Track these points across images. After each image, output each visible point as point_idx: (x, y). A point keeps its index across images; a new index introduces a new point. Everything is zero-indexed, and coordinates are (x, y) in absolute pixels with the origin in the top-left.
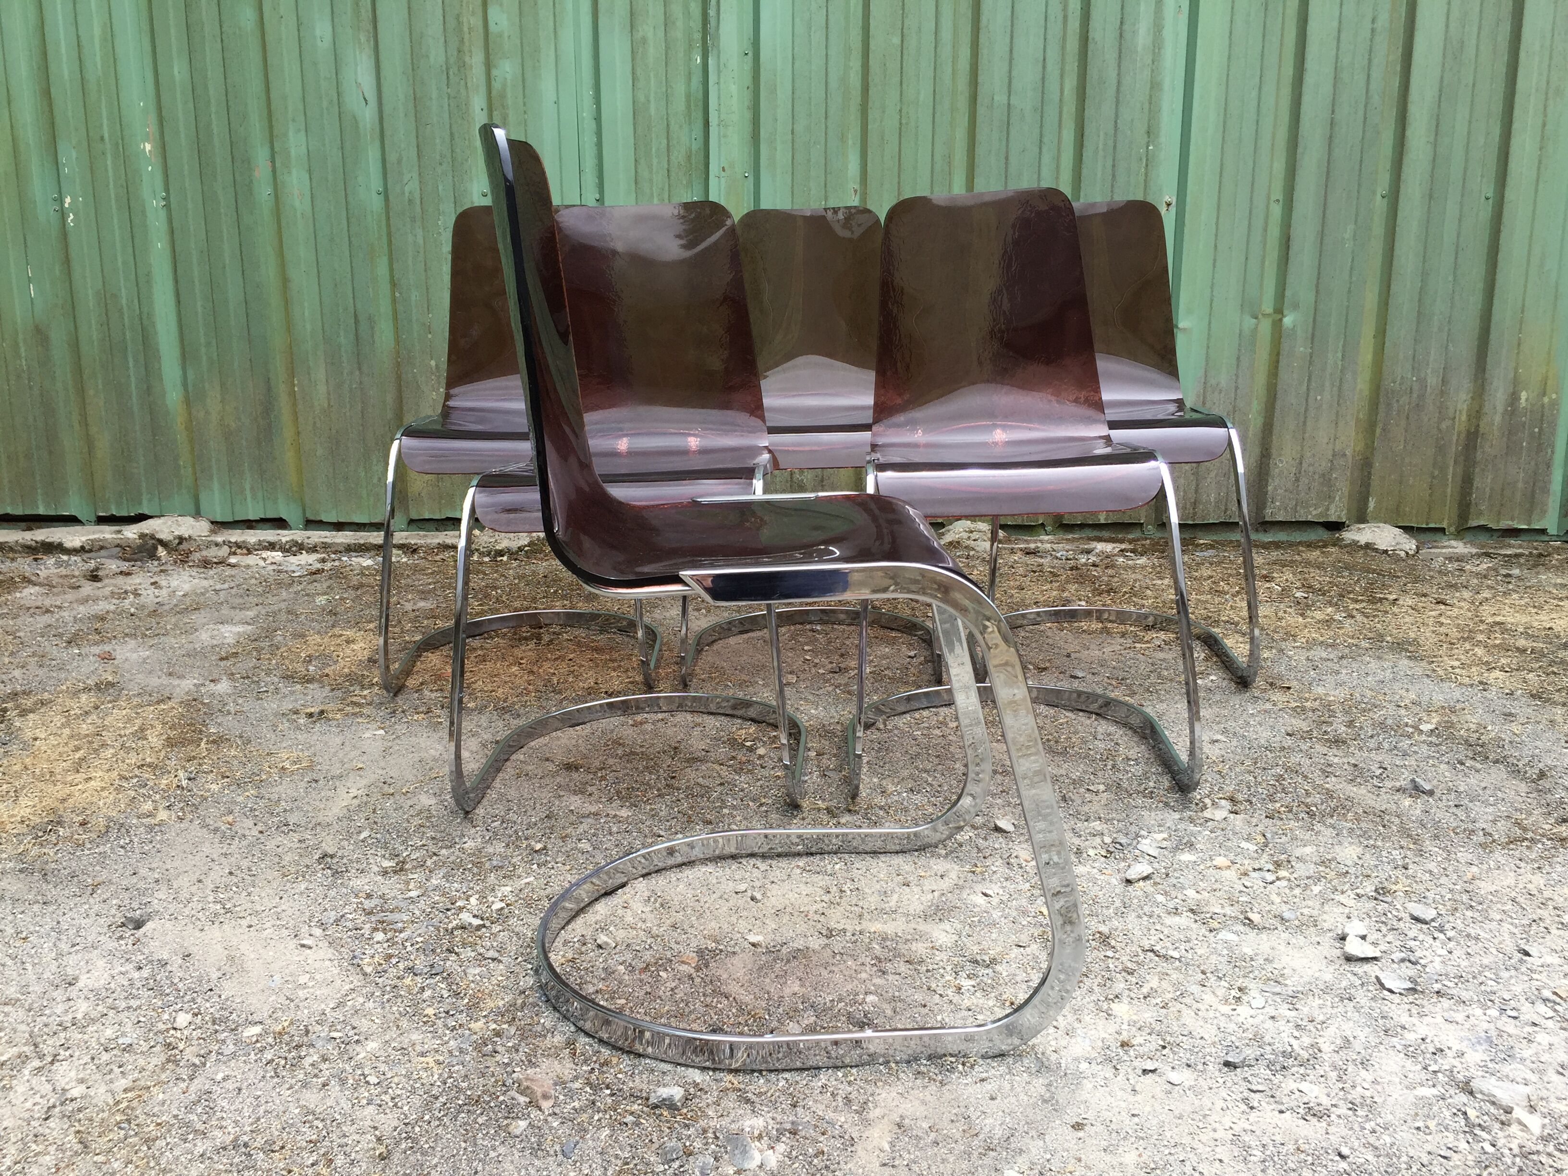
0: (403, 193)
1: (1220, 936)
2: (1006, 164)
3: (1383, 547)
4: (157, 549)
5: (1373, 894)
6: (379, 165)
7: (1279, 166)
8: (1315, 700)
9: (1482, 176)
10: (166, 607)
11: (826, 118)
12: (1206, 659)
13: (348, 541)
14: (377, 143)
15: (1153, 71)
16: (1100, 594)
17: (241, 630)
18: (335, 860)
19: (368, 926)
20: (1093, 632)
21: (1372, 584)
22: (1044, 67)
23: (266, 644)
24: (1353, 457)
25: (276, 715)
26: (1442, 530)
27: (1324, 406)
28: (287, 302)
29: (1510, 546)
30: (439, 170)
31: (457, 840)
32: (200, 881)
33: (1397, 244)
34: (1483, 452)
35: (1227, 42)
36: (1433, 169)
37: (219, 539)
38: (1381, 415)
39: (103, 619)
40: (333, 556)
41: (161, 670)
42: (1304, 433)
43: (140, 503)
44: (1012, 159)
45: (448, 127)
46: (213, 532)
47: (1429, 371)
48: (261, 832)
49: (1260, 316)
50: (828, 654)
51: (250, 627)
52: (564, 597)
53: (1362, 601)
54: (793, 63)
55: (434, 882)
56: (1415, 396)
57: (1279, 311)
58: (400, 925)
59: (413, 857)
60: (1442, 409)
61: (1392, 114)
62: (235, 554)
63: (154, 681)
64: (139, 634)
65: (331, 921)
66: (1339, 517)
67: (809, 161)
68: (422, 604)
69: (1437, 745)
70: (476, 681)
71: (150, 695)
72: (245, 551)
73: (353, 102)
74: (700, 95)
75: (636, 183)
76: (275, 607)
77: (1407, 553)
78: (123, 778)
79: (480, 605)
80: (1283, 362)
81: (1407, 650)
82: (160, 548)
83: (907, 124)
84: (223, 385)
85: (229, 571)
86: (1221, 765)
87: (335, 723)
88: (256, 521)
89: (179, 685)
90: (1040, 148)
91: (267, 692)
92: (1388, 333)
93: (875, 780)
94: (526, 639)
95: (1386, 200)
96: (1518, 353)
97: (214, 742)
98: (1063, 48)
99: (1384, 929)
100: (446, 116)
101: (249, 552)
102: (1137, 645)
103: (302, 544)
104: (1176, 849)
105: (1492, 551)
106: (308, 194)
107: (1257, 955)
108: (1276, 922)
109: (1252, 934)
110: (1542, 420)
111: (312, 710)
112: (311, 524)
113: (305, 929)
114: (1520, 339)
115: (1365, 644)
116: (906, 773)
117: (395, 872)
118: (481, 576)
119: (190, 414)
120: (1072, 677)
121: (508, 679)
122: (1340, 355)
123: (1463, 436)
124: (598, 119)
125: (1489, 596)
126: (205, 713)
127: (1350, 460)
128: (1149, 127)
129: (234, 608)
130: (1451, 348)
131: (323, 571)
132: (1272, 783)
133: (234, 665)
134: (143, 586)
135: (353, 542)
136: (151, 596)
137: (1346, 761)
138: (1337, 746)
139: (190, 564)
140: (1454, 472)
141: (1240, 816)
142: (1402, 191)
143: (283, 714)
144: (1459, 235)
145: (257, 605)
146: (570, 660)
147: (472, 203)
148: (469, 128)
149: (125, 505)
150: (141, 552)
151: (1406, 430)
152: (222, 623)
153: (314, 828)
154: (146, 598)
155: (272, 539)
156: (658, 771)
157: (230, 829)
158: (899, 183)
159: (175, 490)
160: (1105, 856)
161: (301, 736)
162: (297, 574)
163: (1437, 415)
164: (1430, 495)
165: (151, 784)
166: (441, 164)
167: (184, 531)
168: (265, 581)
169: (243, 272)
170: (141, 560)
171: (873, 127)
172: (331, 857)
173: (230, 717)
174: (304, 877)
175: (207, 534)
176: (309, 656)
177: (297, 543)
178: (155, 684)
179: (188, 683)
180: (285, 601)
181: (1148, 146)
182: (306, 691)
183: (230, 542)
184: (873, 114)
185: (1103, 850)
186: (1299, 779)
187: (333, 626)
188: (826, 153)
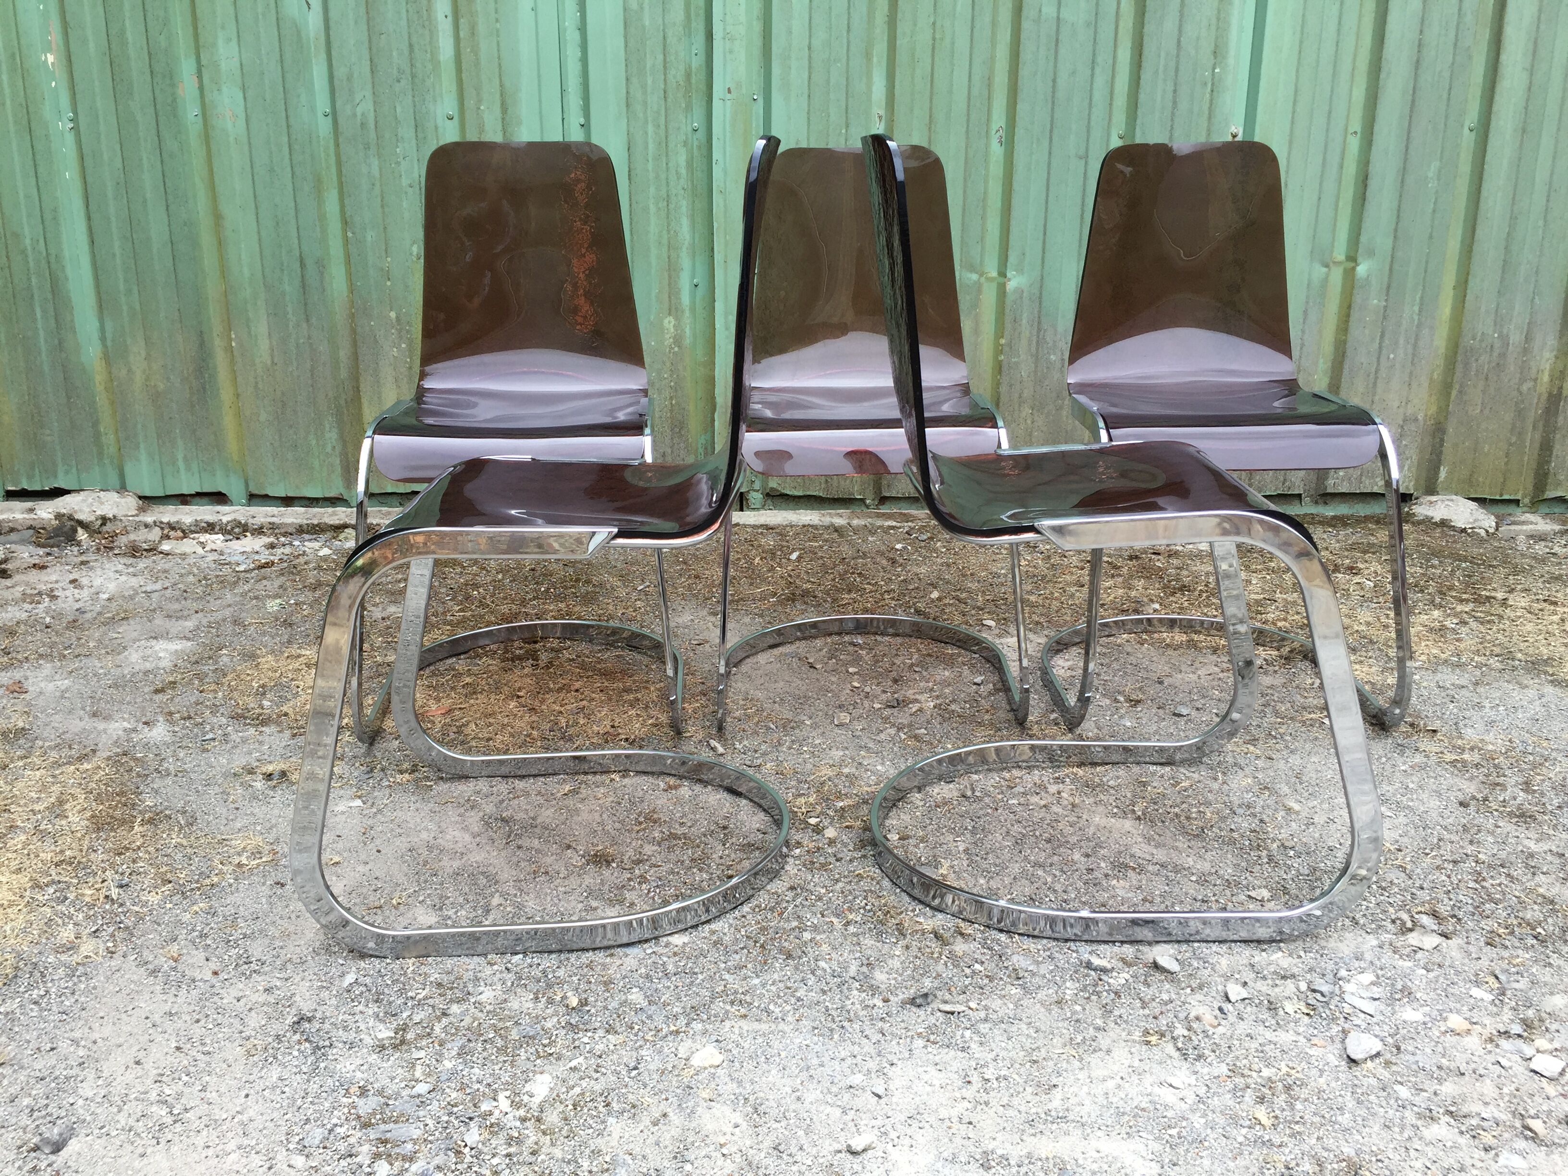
0: (355, 115)
2: (1054, 87)
3: (1460, 524)
4: (76, 531)
6: (325, 81)
7: (1359, 93)
8: (1472, 749)
10: (88, 616)
11: (848, 31)
13: (300, 521)
14: (323, 56)
16: (1173, 594)
17: (179, 647)
18: (316, 1025)
20: (1180, 646)
21: (1470, 576)
23: (208, 668)
24: (1425, 421)
25: (225, 775)
26: (1517, 502)
27: (1398, 366)
28: (220, 243)
30: (397, 88)
31: (471, 989)
32: (138, 1063)
36: (1528, 100)
37: (149, 519)
38: (1459, 374)
39: (12, 633)
40: (283, 539)
41: (83, 709)
42: (1374, 394)
43: (56, 477)
44: (1062, 82)
45: (406, 37)
46: (142, 510)
47: (1512, 327)
48: (215, 973)
49: (1331, 265)
50: (878, 677)
51: (189, 644)
52: (558, 598)
53: (1467, 601)
55: (448, 1064)
56: (1495, 354)
57: (1352, 258)
58: (409, 1146)
59: (417, 1018)
60: (1524, 367)
61: (1486, 34)
62: (168, 537)
63: (76, 725)
64: (55, 654)
65: (317, 1142)
66: (1407, 487)
67: (828, 82)
68: (392, 609)
70: (468, 722)
71: (70, 747)
72: (181, 534)
73: (291, 4)
75: (628, 106)
76: (218, 616)
77: (1487, 531)
78: (37, 886)
79: (460, 611)
80: (1355, 315)
81: (1546, 673)
83: (942, 39)
84: (147, 340)
85: (162, 564)
86: (1400, 855)
88: (191, 496)
89: (105, 731)
90: (1093, 69)
91: (214, 739)
92: (1471, 284)
93: (982, 881)
94: (520, 658)
95: (1474, 133)
97: (151, 821)
100: (404, 23)
101: (185, 534)
103: (246, 525)
104: (1392, 1000)
106: (242, 116)
109: (1539, 1155)
111: (270, 768)
112: (254, 498)
113: (281, 1155)
115: (1494, 662)
116: (1015, 869)
117: (395, 1047)
118: (459, 570)
119: (110, 372)
120: (1175, 714)
121: (506, 721)
122: (1416, 308)
123: (1545, 396)
124: (583, 29)
126: (139, 775)
127: (1421, 424)
128: (1216, 46)
129: (169, 616)
130: (1537, 301)
131: (273, 563)
132: (1472, 884)
133: (172, 699)
134: (60, 584)
135: (305, 522)
136: (71, 599)
137: (1546, 848)
138: (1525, 822)
139: (116, 552)
140: (1532, 438)
141: (1455, 942)
142: (1493, 124)
143: (235, 775)
144: (1552, 174)
145: (197, 612)
146: (577, 691)
147: (436, 128)
148: (431, 38)
149: (37, 478)
150: (58, 536)
151: (1484, 392)
152: (156, 638)
153: (283, 968)
154: (64, 602)
155: (211, 518)
156: (709, 866)
157: (174, 969)
158: (931, 109)
159: (96, 461)
160: (1308, 1014)
161: (259, 810)
162: (242, 568)
163: (1518, 376)
164: (1506, 464)
165: (71, 896)
166: (399, 81)
167: (108, 510)
168: (205, 578)
169: (167, 206)
170: (58, 546)
171: (902, 42)
172: (309, 1020)
173: (169, 781)
174: (275, 1058)
175: (135, 512)
176: (263, 686)
177: (240, 523)
178: (76, 730)
179: (116, 728)
180: (230, 606)
181: (1214, 69)
182: (261, 738)
183: (161, 522)
184: (903, 27)
185: (1302, 1003)
186: (1503, 879)
187: (289, 642)
188: (847, 72)
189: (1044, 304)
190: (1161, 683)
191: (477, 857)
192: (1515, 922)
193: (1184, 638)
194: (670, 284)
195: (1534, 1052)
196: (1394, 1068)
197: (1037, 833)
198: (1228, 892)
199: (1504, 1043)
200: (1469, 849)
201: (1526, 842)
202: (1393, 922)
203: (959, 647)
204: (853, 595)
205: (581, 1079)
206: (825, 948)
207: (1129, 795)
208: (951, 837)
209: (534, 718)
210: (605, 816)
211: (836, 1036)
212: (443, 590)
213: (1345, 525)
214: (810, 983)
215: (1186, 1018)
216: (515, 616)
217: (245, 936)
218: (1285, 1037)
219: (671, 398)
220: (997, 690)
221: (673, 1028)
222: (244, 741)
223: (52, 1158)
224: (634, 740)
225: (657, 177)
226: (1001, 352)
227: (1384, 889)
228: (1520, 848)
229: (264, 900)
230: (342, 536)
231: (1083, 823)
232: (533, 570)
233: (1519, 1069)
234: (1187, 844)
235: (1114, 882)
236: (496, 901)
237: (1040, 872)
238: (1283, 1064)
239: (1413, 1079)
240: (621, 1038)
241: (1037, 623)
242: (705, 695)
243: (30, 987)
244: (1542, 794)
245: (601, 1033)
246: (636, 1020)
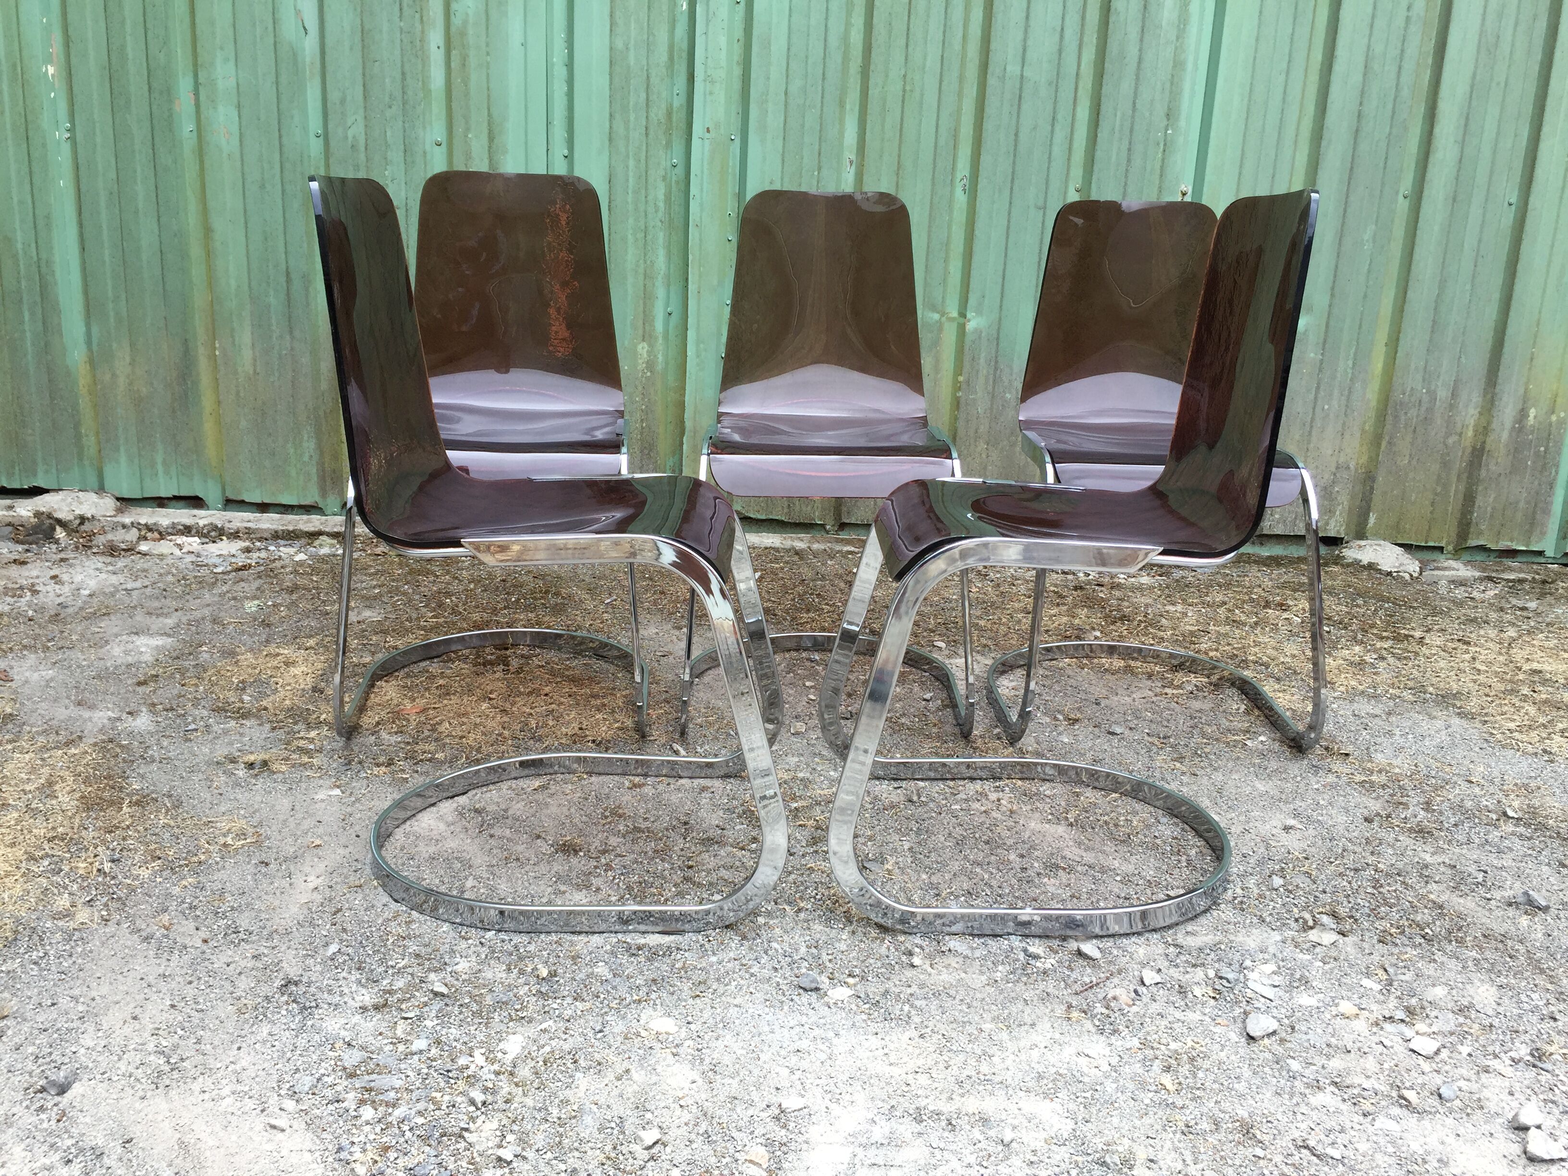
0: (346, 138)
1: (1378, 1124)
3: (1386, 568)
4: (55, 529)
5: (1529, 1058)
6: (319, 104)
7: (1302, 159)
8: (1380, 771)
9: (1507, 181)
10: (70, 610)
11: (824, 79)
12: (1247, 712)
13: (275, 527)
14: (317, 81)
15: (1176, 48)
16: (1114, 623)
17: (160, 643)
18: (302, 989)
19: (351, 1095)
20: (1117, 671)
21: (1391, 616)
22: (1062, 37)
23: (189, 663)
24: (1356, 470)
25: (209, 764)
26: (1441, 549)
27: (1332, 416)
28: (209, 254)
29: (1511, 569)
30: (389, 113)
31: (447, 960)
32: (135, 1018)
33: (1417, 249)
34: (1488, 470)
35: (1256, 22)
36: (1458, 171)
37: (127, 520)
38: (1388, 427)
40: (258, 544)
41: (68, 697)
42: (1309, 442)
43: (35, 475)
44: (1023, 136)
45: (399, 65)
46: (119, 511)
47: (1439, 384)
48: (205, 941)
51: (170, 640)
52: (528, 608)
53: (1388, 638)
54: (790, 16)
56: (1423, 409)
58: (392, 1094)
59: (397, 985)
60: (1449, 422)
61: (1421, 110)
62: (145, 538)
63: (61, 713)
64: (39, 646)
65: (306, 1089)
66: (1338, 532)
67: (803, 126)
68: (367, 613)
69: (1529, 839)
70: (442, 721)
71: (57, 733)
72: (156, 535)
73: (289, 29)
74: (685, 45)
75: (610, 140)
76: (198, 614)
77: (1411, 575)
78: (32, 858)
79: (434, 617)
81: (1454, 706)
82: (58, 529)
83: (911, 91)
84: (132, 345)
85: (141, 564)
86: (1307, 863)
87: (281, 776)
88: (168, 499)
89: (90, 719)
90: (1053, 125)
91: (196, 730)
92: (1402, 342)
93: (924, 876)
94: (491, 663)
95: (1408, 200)
96: (1530, 369)
98: (1083, 18)
99: (1556, 1111)
100: (398, 52)
101: (162, 536)
102: (1167, 690)
103: (222, 529)
104: (1290, 988)
105: (1494, 575)
106: (236, 132)
107: (1428, 1153)
108: (1434, 1101)
109: (1412, 1120)
110: (1548, 439)
111: (252, 758)
112: (230, 503)
113: (273, 1100)
114: (1533, 353)
115: (1407, 695)
116: (956, 866)
117: (377, 1009)
118: (432, 578)
119: (94, 376)
120: (1110, 733)
121: (478, 720)
122: (1350, 363)
123: (1469, 450)
124: (570, 65)
125: (1514, 634)
126: (125, 761)
127: (1353, 473)
128: (1169, 109)
129: (149, 614)
130: (1463, 360)
131: (250, 566)
132: (1370, 890)
133: (154, 692)
134: (41, 580)
135: (281, 528)
136: (51, 594)
137: (1440, 860)
138: (1423, 838)
139: (95, 550)
140: (1456, 490)
141: (1350, 940)
142: (1426, 193)
143: (218, 763)
144: (1480, 241)
145: (176, 610)
146: (546, 695)
147: (425, 153)
148: (423, 67)
149: (17, 477)
150: (36, 533)
151: (1412, 444)
152: (137, 634)
153: (270, 937)
154: (46, 597)
155: (188, 521)
156: (671, 857)
157: (167, 936)
158: (899, 156)
159: (76, 460)
160: (1214, 998)
161: (242, 796)
162: (219, 570)
163: (1444, 430)
164: (1431, 513)
165: (66, 868)
166: (390, 107)
167: (86, 510)
168: (184, 578)
169: (159, 217)
170: (37, 543)
171: (874, 92)
172: (296, 984)
173: (154, 767)
174: (266, 1016)
175: (112, 513)
176: (243, 682)
177: (216, 527)
178: (62, 718)
179: (101, 716)
180: (208, 605)
181: (1167, 130)
182: (241, 731)
183: (139, 524)
184: (875, 79)
185: (1210, 988)
186: (1398, 886)
187: (267, 641)
188: (821, 118)
189: (1001, 345)
190: (1098, 704)
191: (451, 844)
192: (1406, 923)
193: (1122, 663)
194: (644, 312)
195: (1414, 1034)
196: (1288, 1045)
197: (977, 835)
198: (1149, 892)
199: (1388, 1026)
200: (1370, 859)
201: (1423, 855)
202: (1297, 920)
203: (911, 666)
204: (811, 615)
205: (551, 1039)
206: (778, 931)
207: (1063, 804)
208: (897, 837)
209: (506, 719)
210: (572, 810)
211: (786, 1008)
212: (417, 597)
213: (1279, 565)
214: (763, 961)
215: (1104, 998)
216: (487, 624)
217: (233, 909)
218: (1193, 1017)
219: (642, 421)
220: (945, 706)
221: (635, 997)
222: (226, 732)
223: (57, 1099)
224: (601, 742)
225: (636, 209)
226: (960, 389)
227: (1290, 892)
228: (1417, 860)
229: (249, 877)
230: (316, 543)
231: (1019, 827)
232: (504, 581)
233: (1400, 1049)
234: (1114, 848)
235: (1046, 880)
236: (470, 883)
237: (978, 870)
238: (1189, 1039)
239: (1304, 1055)
240: (588, 1005)
241: (985, 646)
242: (668, 702)
243: (29, 949)
244: (1441, 813)
245: (569, 1000)
246: (601, 990)
